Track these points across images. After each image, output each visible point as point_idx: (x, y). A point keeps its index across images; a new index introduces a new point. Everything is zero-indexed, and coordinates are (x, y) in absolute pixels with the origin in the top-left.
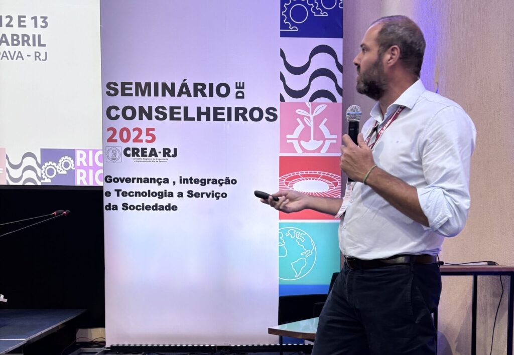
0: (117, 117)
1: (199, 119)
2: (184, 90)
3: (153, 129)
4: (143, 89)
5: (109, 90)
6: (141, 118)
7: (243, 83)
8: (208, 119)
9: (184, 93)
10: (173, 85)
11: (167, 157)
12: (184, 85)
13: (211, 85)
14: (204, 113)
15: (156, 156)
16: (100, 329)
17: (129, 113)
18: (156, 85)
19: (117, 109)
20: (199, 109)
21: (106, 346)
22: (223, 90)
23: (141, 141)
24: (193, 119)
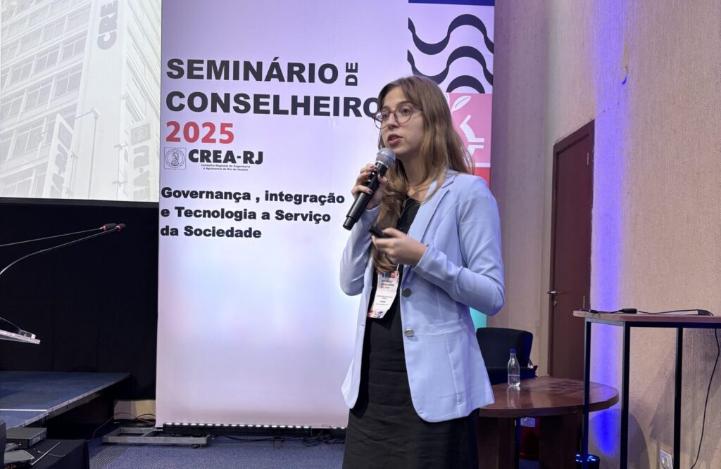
0: (181, 107)
1: (294, 112)
2: (275, 72)
3: (230, 125)
4: (218, 70)
5: (170, 70)
6: (214, 109)
7: (356, 64)
8: (307, 113)
9: (275, 76)
10: (260, 64)
11: (249, 164)
12: (275, 65)
13: (312, 66)
14: (301, 105)
15: (234, 161)
16: (148, 402)
17: (198, 102)
18: (236, 64)
19: (181, 96)
20: (294, 98)
21: (156, 426)
22: (328, 74)
23: (214, 141)
24: (286, 112)
